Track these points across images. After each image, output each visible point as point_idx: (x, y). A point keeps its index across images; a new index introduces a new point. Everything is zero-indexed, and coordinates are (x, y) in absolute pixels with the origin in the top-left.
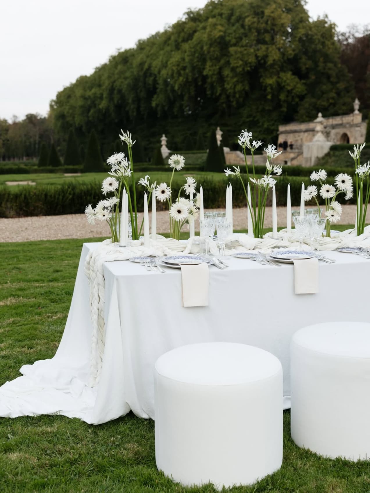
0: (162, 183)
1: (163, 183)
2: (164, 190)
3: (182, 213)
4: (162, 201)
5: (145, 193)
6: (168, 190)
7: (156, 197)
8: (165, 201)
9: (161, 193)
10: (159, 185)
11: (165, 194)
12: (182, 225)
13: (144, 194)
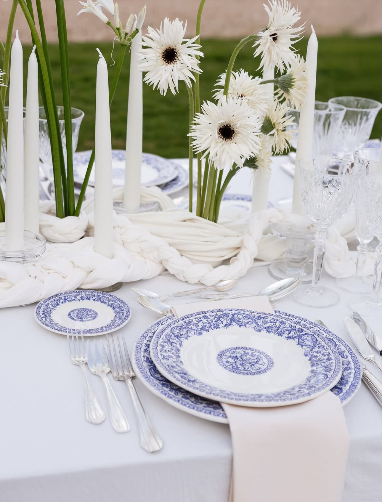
0: (166, 20)
1: (172, 19)
2: (173, 46)
3: (237, 138)
4: (163, 89)
5: (101, 55)
6: (190, 51)
7: (144, 74)
8: (174, 92)
9: (161, 61)
10: (156, 26)
11: (175, 66)
12: (232, 174)
13: (98, 58)
